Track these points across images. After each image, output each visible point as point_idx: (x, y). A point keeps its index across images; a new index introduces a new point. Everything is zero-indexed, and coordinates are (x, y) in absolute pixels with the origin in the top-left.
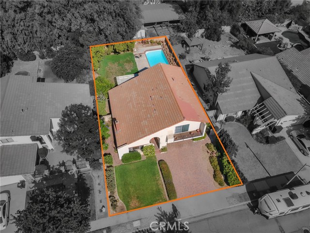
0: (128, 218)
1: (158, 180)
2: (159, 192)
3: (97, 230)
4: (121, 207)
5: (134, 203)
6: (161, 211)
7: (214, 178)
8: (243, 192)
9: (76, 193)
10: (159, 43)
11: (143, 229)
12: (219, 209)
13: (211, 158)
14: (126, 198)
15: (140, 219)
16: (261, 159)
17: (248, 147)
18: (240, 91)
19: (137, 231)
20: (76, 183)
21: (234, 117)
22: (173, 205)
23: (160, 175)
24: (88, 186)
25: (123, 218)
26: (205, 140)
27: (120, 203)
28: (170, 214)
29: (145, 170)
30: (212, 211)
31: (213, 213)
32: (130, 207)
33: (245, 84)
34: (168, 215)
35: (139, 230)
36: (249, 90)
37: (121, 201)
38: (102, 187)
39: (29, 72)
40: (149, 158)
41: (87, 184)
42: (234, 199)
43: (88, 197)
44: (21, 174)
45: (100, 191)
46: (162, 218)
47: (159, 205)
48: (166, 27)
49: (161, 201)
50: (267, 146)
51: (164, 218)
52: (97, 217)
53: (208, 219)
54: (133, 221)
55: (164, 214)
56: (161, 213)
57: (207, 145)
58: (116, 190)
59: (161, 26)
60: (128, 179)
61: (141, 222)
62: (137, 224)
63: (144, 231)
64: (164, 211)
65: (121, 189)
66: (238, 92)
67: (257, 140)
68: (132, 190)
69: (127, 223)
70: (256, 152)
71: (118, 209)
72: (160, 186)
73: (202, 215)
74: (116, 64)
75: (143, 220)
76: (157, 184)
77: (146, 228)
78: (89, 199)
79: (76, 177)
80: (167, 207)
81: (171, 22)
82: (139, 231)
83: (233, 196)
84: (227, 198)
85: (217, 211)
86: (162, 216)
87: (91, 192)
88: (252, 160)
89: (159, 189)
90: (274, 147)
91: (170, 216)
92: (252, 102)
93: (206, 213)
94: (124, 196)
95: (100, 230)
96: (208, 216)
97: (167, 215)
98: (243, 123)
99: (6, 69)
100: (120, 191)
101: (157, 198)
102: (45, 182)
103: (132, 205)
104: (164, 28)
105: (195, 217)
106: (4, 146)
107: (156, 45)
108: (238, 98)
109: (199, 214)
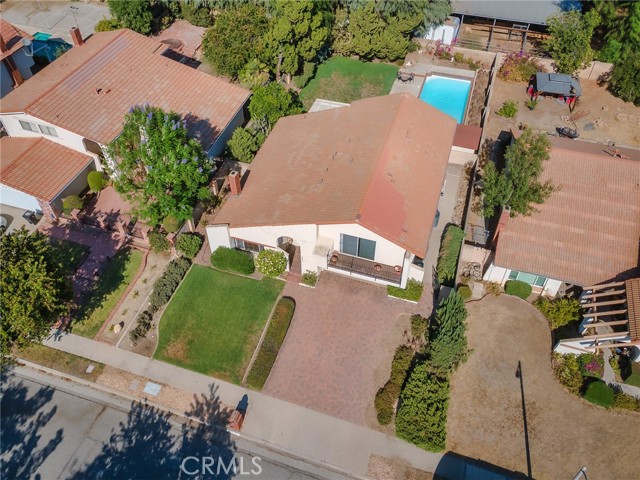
0: (146, 370)
1: (252, 333)
2: (236, 356)
3: (81, 357)
4: (150, 342)
5: (177, 348)
6: (213, 395)
7: (377, 395)
8: (425, 469)
9: (96, 274)
10: (473, 67)
11: (156, 407)
12: (337, 468)
13: (403, 348)
14: (171, 330)
15: (164, 385)
16: (532, 423)
17: (519, 374)
18: (581, 231)
19: (143, 403)
20: (108, 259)
21: (530, 288)
22: (245, 397)
23: (264, 324)
24: (124, 274)
25: (139, 363)
26: (418, 306)
27: (154, 335)
28: (225, 410)
29: (243, 300)
30: (317, 461)
31: (317, 465)
32: (164, 352)
33: (608, 219)
34: (221, 410)
35: (148, 403)
36: (611, 237)
37: (157, 332)
38: (146, 289)
39: (185, 43)
40: (267, 281)
41: (124, 270)
42: (388, 469)
43: (109, 292)
44: (36, 196)
45: (137, 294)
46: (205, 408)
47: (218, 382)
48: (520, 38)
49: (228, 374)
50: (578, 403)
51: (208, 410)
52: (98, 335)
53: (294, 471)
54: (150, 380)
55: (214, 404)
56: (209, 398)
57: (416, 319)
58: (165, 307)
59: (510, 34)
60: (200, 299)
61: (162, 391)
62: (151, 389)
63: (155, 411)
64: (218, 398)
65: (174, 310)
66: (572, 229)
67: (558, 371)
68: (191, 321)
69: (136, 377)
70: (533, 400)
71: (141, 342)
72: (248, 346)
73: (290, 456)
74: (347, 79)
75: (167, 390)
76: (246, 338)
77: (162, 408)
78: (108, 297)
79: (118, 248)
80: (229, 394)
81: (535, 28)
82: (147, 405)
83: (390, 462)
84: (372, 456)
85: (329, 469)
86: (208, 404)
87: (122, 286)
88: (505, 409)
89: (241, 351)
90: (598, 413)
91: (223, 416)
92: (600, 272)
93: (303, 457)
94: (169, 325)
95: (87, 360)
96: (300, 466)
97: (218, 407)
98: (547, 314)
99: (148, 24)
100: (170, 312)
101: (224, 365)
102: (68, 231)
103: (171, 350)
104: (514, 38)
105: (271, 450)
106: (43, 138)
107: (464, 68)
108: (561, 245)
109: (283, 450)
